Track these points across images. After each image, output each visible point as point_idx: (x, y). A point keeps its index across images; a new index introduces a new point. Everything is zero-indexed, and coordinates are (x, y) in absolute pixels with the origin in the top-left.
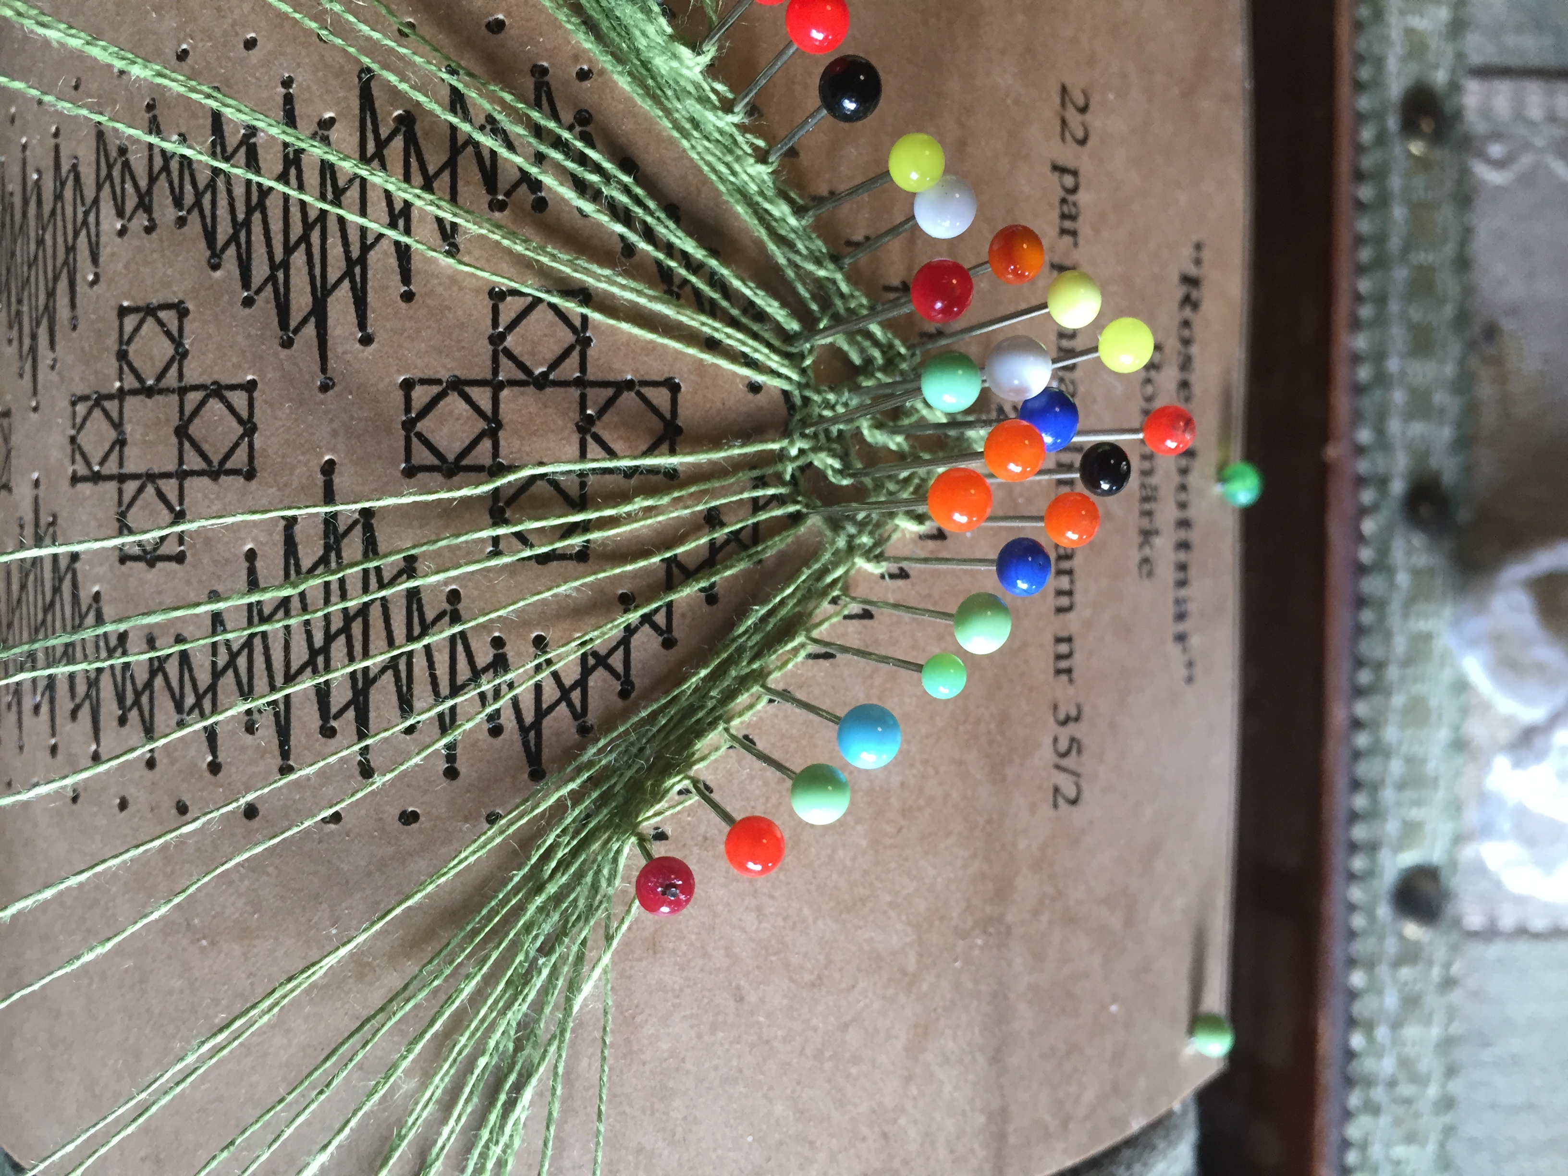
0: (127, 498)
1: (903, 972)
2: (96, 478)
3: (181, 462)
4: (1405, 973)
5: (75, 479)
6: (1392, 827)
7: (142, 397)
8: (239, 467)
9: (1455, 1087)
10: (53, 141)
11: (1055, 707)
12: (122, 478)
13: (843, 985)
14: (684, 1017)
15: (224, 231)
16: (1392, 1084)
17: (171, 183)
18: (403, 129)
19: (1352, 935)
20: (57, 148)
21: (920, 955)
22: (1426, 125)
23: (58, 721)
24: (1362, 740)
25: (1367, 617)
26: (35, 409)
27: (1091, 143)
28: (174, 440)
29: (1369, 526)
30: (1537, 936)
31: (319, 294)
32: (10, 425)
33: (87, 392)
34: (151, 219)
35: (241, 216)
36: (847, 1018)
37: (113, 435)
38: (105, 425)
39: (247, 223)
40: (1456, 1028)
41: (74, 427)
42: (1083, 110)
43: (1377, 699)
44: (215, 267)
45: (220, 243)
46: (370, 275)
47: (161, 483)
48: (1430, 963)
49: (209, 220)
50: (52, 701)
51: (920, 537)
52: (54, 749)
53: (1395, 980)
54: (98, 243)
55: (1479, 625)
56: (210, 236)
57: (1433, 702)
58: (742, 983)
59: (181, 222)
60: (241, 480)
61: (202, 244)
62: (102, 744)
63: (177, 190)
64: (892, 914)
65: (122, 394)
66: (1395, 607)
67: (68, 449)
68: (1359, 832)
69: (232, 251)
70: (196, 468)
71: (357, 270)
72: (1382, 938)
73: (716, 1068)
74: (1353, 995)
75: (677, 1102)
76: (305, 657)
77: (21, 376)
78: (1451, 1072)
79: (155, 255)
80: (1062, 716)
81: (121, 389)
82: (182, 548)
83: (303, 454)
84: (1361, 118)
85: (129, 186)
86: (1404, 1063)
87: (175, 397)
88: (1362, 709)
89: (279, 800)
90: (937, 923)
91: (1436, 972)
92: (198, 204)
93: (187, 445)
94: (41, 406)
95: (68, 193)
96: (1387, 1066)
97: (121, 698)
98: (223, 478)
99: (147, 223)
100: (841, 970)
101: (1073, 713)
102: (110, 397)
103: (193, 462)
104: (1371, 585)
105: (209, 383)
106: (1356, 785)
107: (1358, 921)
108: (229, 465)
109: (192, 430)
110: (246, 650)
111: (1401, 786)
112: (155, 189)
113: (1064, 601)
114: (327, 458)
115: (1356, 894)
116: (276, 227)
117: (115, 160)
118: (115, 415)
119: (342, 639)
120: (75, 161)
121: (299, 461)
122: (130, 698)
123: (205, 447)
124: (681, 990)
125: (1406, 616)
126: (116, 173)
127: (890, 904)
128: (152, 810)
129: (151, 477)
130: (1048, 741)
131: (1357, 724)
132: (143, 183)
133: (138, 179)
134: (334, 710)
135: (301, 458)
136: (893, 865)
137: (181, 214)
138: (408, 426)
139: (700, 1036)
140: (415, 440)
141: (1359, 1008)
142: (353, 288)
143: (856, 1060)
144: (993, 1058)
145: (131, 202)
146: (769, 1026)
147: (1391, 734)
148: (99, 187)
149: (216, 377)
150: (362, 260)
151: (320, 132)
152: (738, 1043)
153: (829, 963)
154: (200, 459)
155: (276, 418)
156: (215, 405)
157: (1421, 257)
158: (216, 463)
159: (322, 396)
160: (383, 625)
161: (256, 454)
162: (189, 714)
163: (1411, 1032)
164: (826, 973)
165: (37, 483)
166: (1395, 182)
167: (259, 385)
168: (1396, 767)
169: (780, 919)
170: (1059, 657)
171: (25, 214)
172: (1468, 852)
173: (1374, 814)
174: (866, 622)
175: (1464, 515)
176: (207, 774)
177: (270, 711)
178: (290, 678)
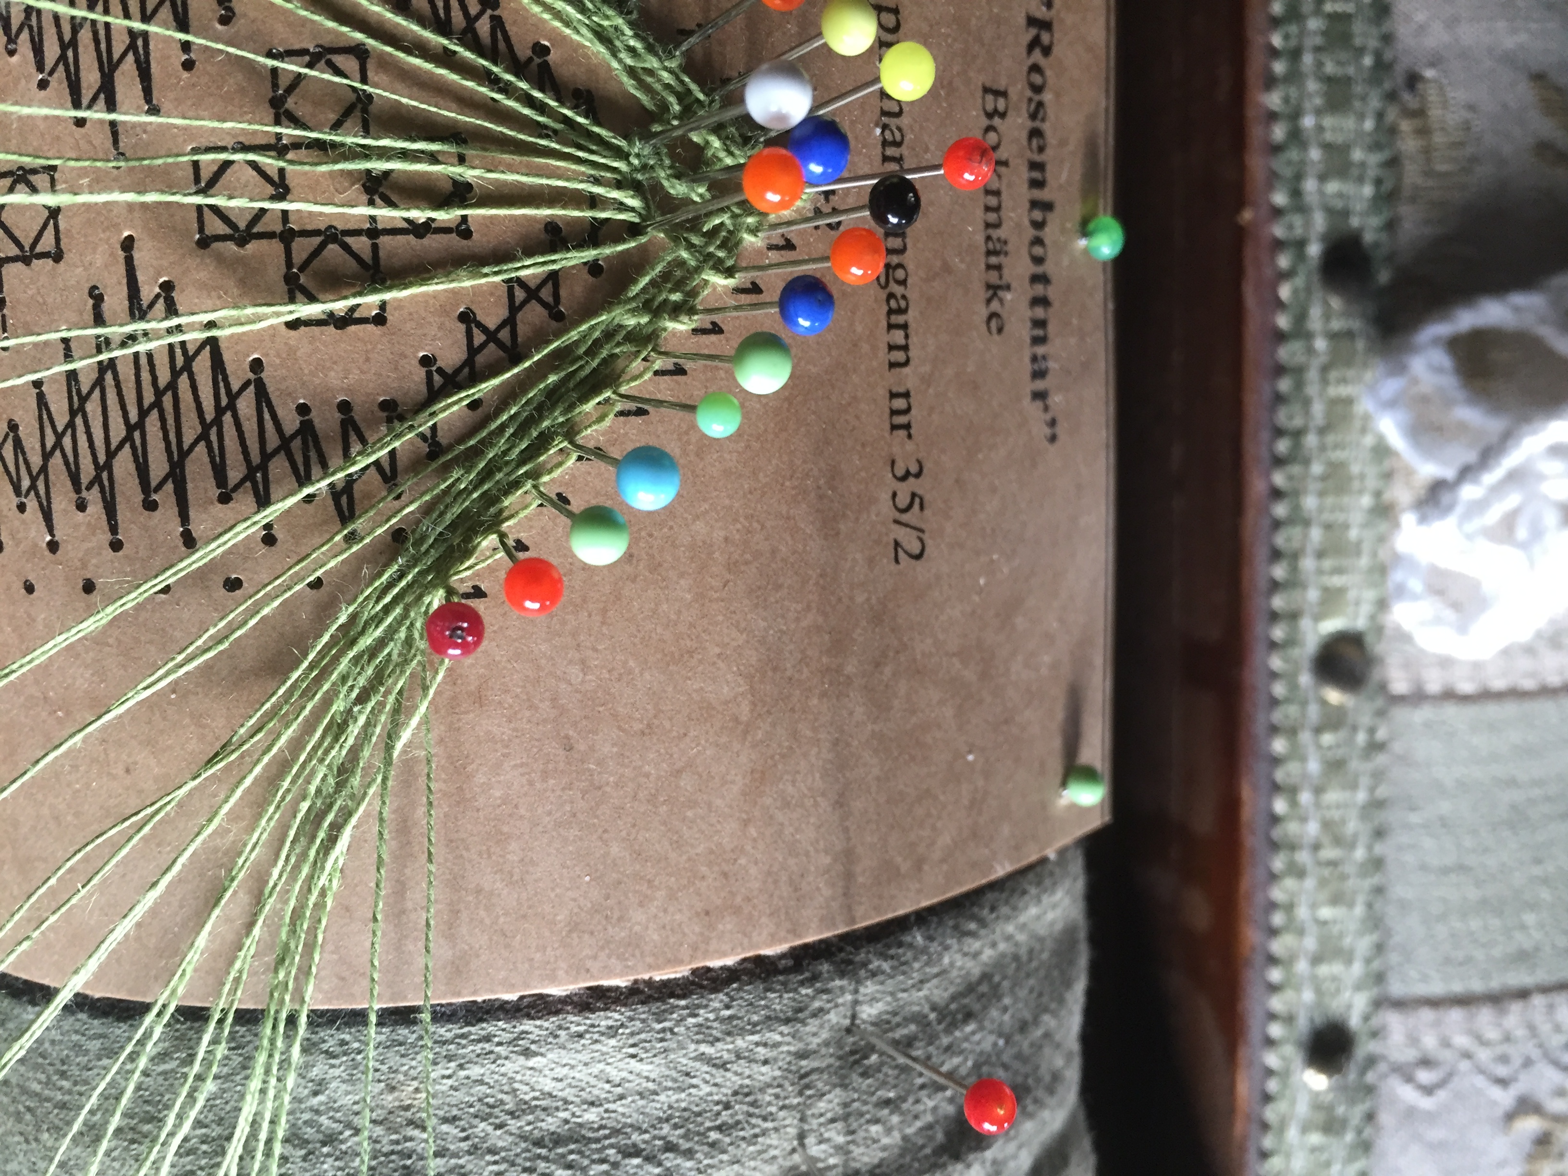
1: (736, 720)
4: (1327, 738)
6: (1313, 595)
8: (47, 249)
9: (1383, 849)
11: (892, 462)
13: (674, 734)
14: (515, 765)
16: (1316, 847)
19: (1274, 703)
21: (754, 704)
24: (1280, 510)
25: (1284, 385)
30: (1466, 699)
31: (106, 70)
36: (679, 765)
40: (1382, 792)
43: (1295, 469)
44: (12, 53)
46: (152, 46)
48: (1354, 729)
51: (731, 291)
53: (1319, 747)
56: (5, 22)
57: (1355, 469)
58: (571, 733)
60: (50, 261)
64: (721, 664)
66: (1313, 375)
68: (1278, 602)
69: (25, 35)
70: (11, 254)
71: (140, 45)
72: (1304, 704)
73: (549, 813)
74: (1276, 761)
75: (513, 846)
76: (123, 433)
78: (1379, 833)
80: (900, 472)
82: (6, 335)
83: (104, 231)
86: (1327, 825)
88: (1279, 479)
89: (113, 573)
90: (770, 673)
91: (1361, 738)
93: (1, 233)
96: (1311, 829)
100: (671, 719)
101: (913, 468)
103: (7, 248)
105: (13, 169)
106: (1276, 555)
107: (1279, 689)
108: (39, 249)
109: (4, 216)
110: (70, 430)
111: (1320, 555)
113: (899, 356)
114: (126, 234)
115: (1276, 663)
119: (155, 414)
121: (100, 239)
123: (17, 233)
124: (510, 740)
127: (719, 655)
130: (886, 496)
131: (1277, 494)
134: (154, 484)
135: (102, 236)
136: (720, 618)
139: (531, 783)
140: (206, 210)
141: (1282, 774)
142: (137, 61)
143: (692, 804)
144: (837, 802)
146: (600, 773)
147: (1310, 503)
149: (21, 163)
150: (144, 32)
152: (570, 789)
153: (658, 712)
154: (13, 245)
156: (22, 190)
158: (27, 248)
159: (116, 173)
161: (62, 237)
162: (26, 496)
163: (1332, 796)
164: (656, 722)
168: (1316, 534)
169: (605, 671)
170: (894, 412)
172: (1392, 616)
173: (1294, 583)
174: (679, 378)
175: (1382, 277)
176: (47, 553)
177: (96, 488)
178: (111, 455)
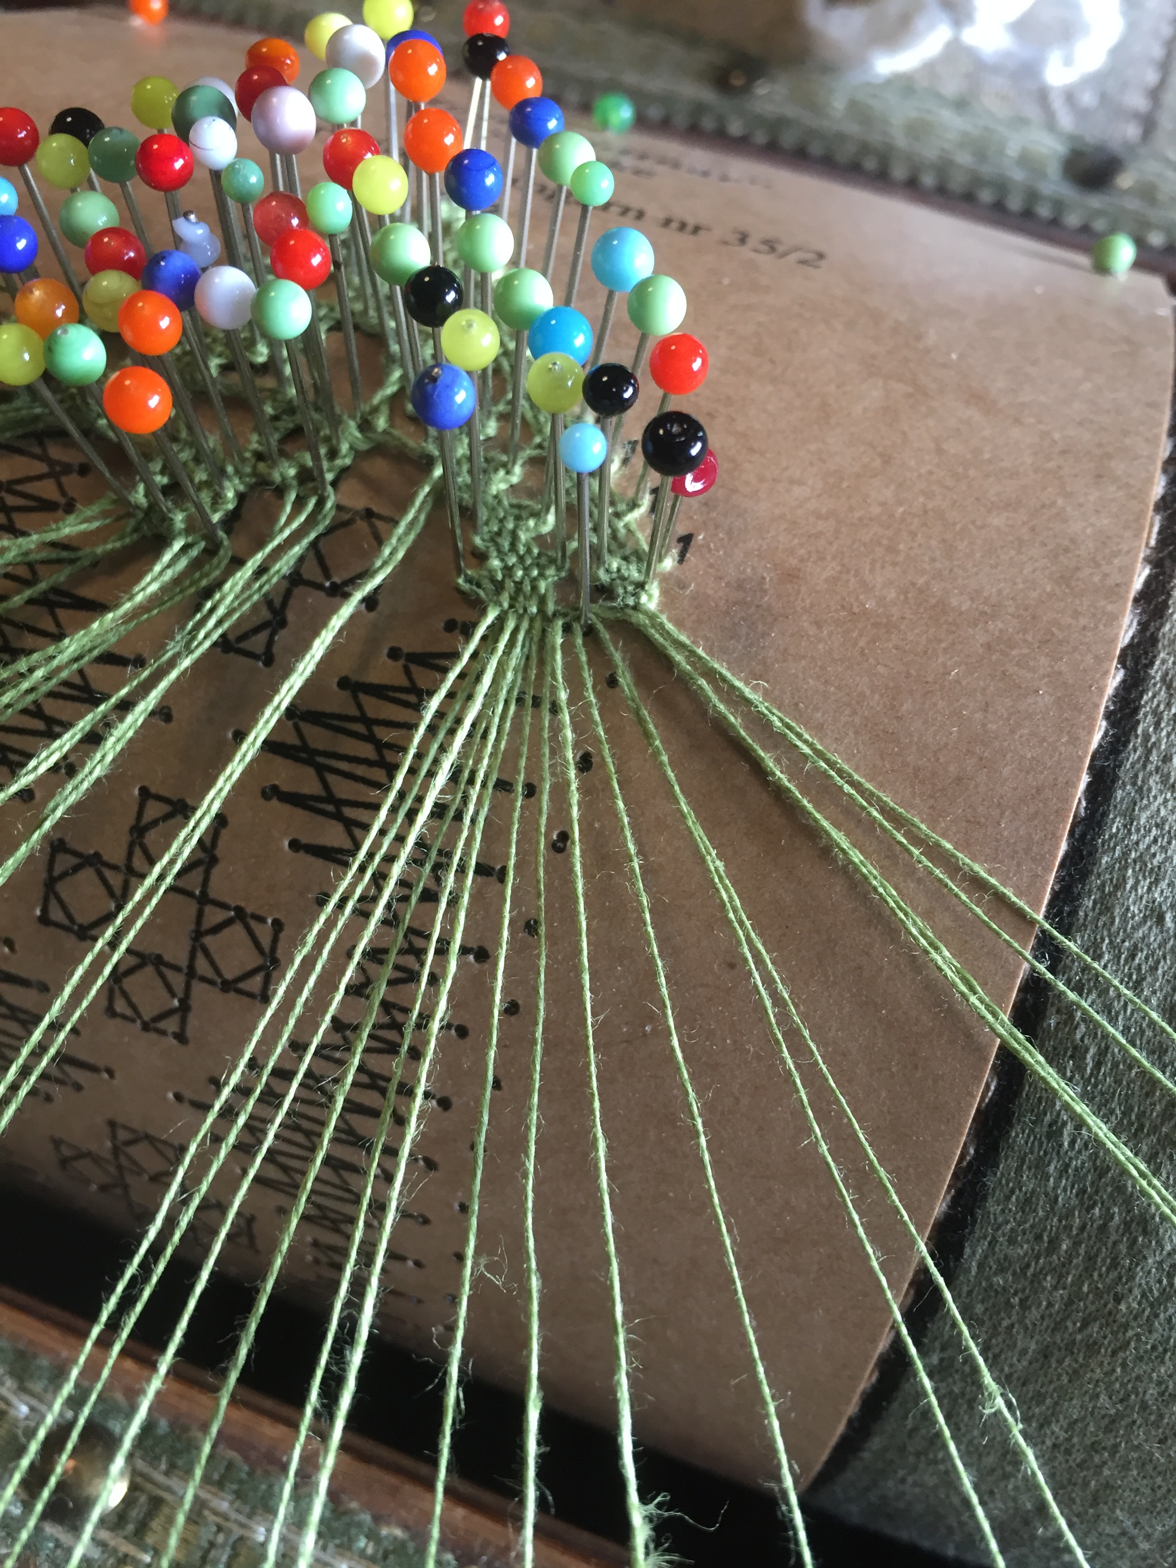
0: (210, 973)
2: (185, 1008)
3: (191, 895)
5: (181, 1037)
6: (1018, 175)
12: (191, 972)
13: (899, 440)
21: (900, 381)
26: (111, 1074)
28: (171, 895)
29: (736, 129)
32: (124, 1127)
33: (106, 992)
36: (932, 447)
37: (150, 971)
38: (140, 977)
41: (134, 1022)
43: (894, 159)
44: (31, 796)
47: (207, 924)
48: (1161, 177)
50: (384, 1149)
52: (431, 1165)
53: (1168, 207)
57: (914, 114)
58: (858, 515)
62: (433, 1090)
64: (849, 388)
66: (813, 122)
67: (153, 1036)
68: (1015, 206)
70: (200, 879)
72: (1123, 209)
74: (1171, 246)
77: (78, 1088)
80: (736, 242)
81: (111, 945)
83: (219, 758)
89: (528, 892)
91: (1172, 174)
93: (178, 883)
94: (109, 1064)
98: (218, 852)
101: (739, 236)
103: (194, 881)
105: (130, 838)
106: (970, 195)
115: (1073, 221)
118: (134, 961)
122: (394, 1036)
125: (828, 116)
128: (506, 1046)
129: (198, 935)
130: (754, 255)
138: (227, 646)
140: (241, 645)
149: (126, 829)
155: (180, 776)
156: (150, 838)
159: (174, 723)
160: (397, 730)
165: (178, 1097)
167: (146, 784)
168: (964, 158)
170: (680, 229)
172: (1066, 121)
173: (1001, 187)
176: (486, 966)
177: (442, 874)
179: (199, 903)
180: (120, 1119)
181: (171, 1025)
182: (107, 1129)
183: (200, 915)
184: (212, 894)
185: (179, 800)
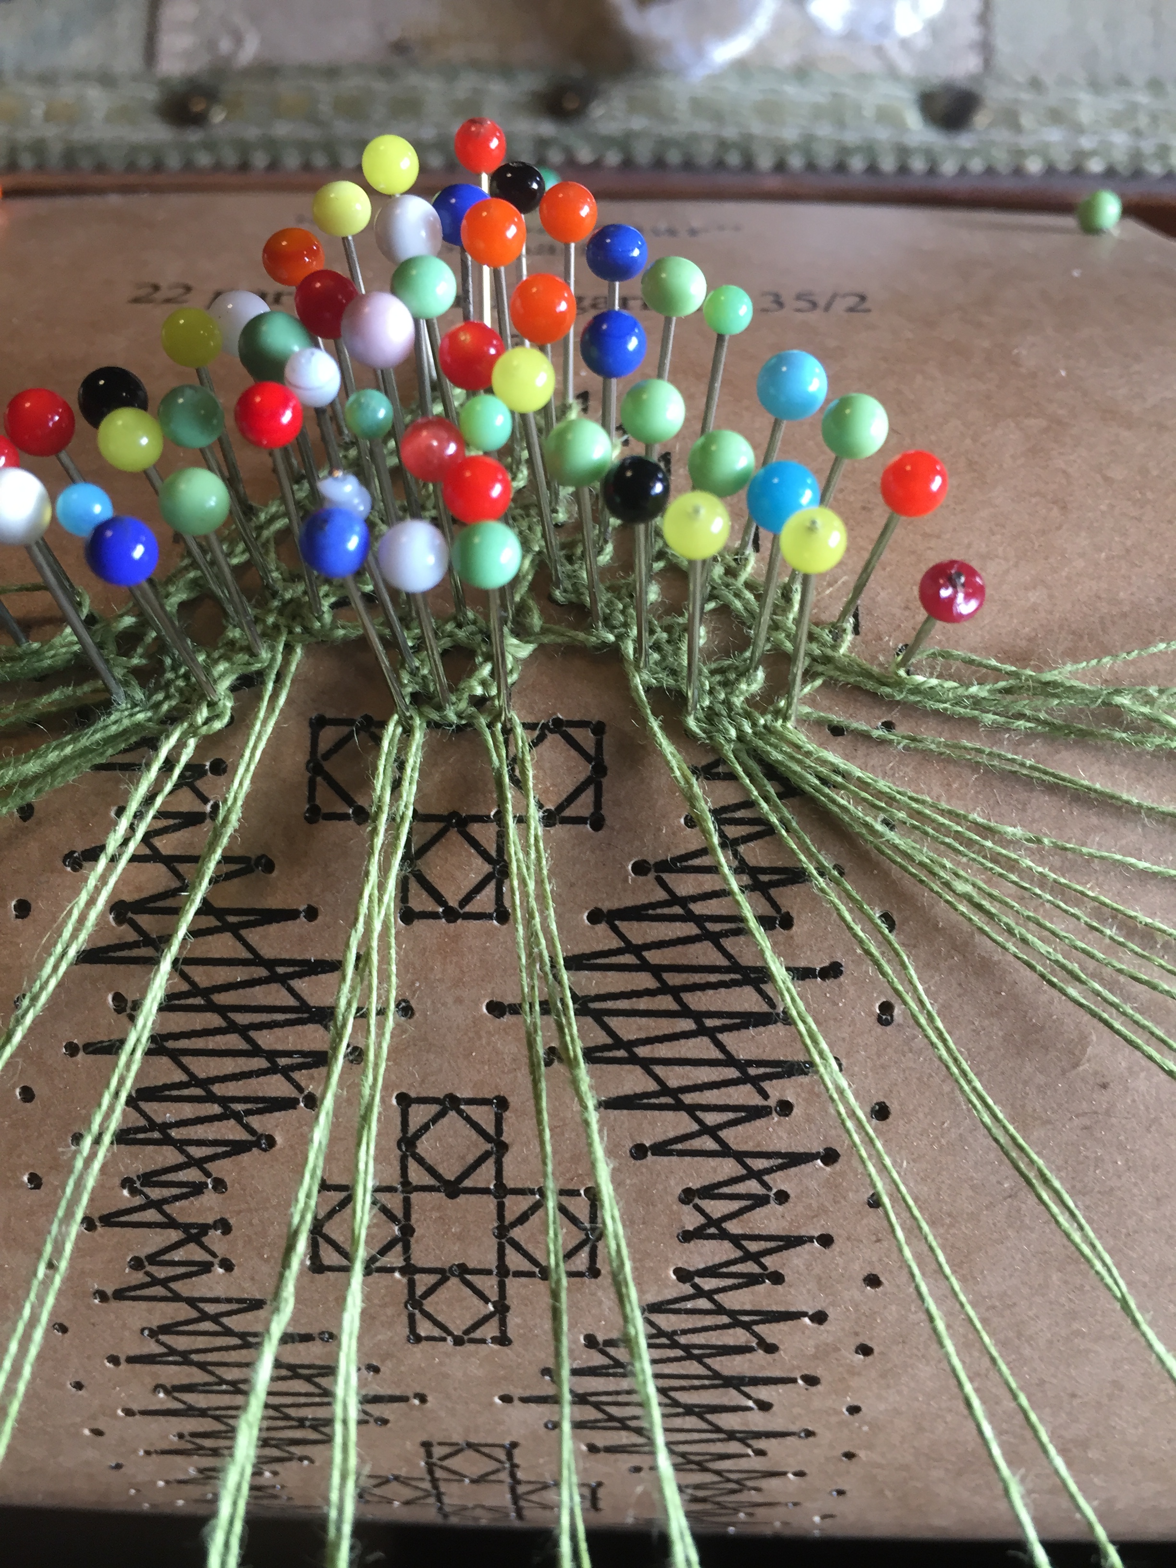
0: (526, 1266)
1: (1047, 430)
2: (502, 1309)
3: (485, 1191)
4: (1026, 120)
5: (503, 1340)
6: (883, 135)
7: (412, 1240)
8: (492, 1117)
9: (1139, 78)
10: (124, 1366)
11: (765, 310)
12: (503, 1271)
13: (1064, 481)
14: (1103, 630)
15: (230, 1131)
17: (177, 1198)
18: (130, 915)
19: (990, 171)
20: (131, 1360)
21: (1028, 415)
22: (198, 106)
23: (777, 1373)
24: (796, 162)
25: (674, 157)
26: (423, 1399)
27: (190, 283)
28: (462, 1199)
29: (585, 155)
30: (988, 6)
31: (305, 1015)
32: (440, 1444)
33: (405, 1320)
34: (215, 1226)
35: (216, 1109)
36: (1098, 478)
37: (454, 1282)
38: (442, 1293)
39: (224, 1101)
40: (1081, 79)
41: (444, 1340)
42: (156, 288)
43: (756, 148)
44: (271, 1142)
45: (244, 1136)
46: (285, 956)
47: (509, 1217)
48: (1017, 101)
49: (220, 1150)
50: (755, 1381)
51: (585, 410)
52: (811, 1381)
53: (1035, 131)
54: (239, 1301)
55: (683, 51)
56: (237, 1148)
57: (759, 97)
58: (1064, 574)
59: (220, 1185)
60: (507, 1114)
61: (245, 1158)
62: (804, 1309)
63: (184, 1190)
64: (985, 439)
65: (409, 1270)
66: (664, 130)
67: (471, 1347)
68: (888, 164)
69: (255, 1122)
70: (493, 1172)
71: (280, 970)
72: (992, 143)
74: (1051, 170)
76: (706, 1040)
77: (385, 1422)
78: (1123, 82)
79: (255, 1221)
80: (775, 306)
81: (403, 1271)
82: (582, 1192)
83: (480, 1038)
84: (189, 166)
85: (178, 1255)
86: (1118, 120)
87: (415, 1197)
88: (765, 162)
89: (866, 1076)
90: (993, 402)
91: (1025, 96)
92: (199, 1164)
93: (467, 1183)
94: (418, 1390)
95: (181, 1343)
96: (1120, 140)
97: (752, 1280)
98: (505, 1138)
99: (219, 1232)
100: (1047, 483)
101: (771, 298)
102: (412, 1285)
103: (485, 1176)
104: (643, 153)
105: (400, 1153)
106: (841, 167)
107: (976, 165)
108: (491, 1130)
109: (450, 1176)
110: (698, 1113)
111: (841, 124)
112: (181, 1219)
114: (485, 1011)
115: (949, 167)
116: (230, 1065)
117: (147, 1274)
118: (432, 1279)
119: (689, 998)
120: (146, 1332)
121: (488, 1044)
122: (750, 1267)
123: (471, 1159)
124: (1073, 633)
125: (675, 121)
126: (162, 1273)
127: (975, 440)
128: (878, 1240)
129: (502, 1231)
130: (800, 316)
131: (780, 167)
132: (175, 1235)
133: (168, 1243)
134: (765, 1008)
135: (484, 1041)
136: (933, 438)
137: (210, 1186)
138: (451, 915)
140: (468, 909)
141: (1063, 162)
142: (300, 975)
143: (1143, 471)
144: (1134, 358)
145: (193, 1253)
146: (1110, 550)
147: (790, 134)
148: (176, 1297)
149: (394, 1144)
150: (270, 964)
151: (128, 1011)
152: (1130, 578)
153: (1038, 493)
154: (484, 1166)
155: (441, 1070)
156: (424, 1146)
157: (325, 108)
158: (489, 1146)
159: (417, 1015)
160: (671, 948)
161: (480, 1096)
162: (769, 1189)
163: (1085, 115)
164: (1050, 496)
165: (506, 1399)
166: (252, 133)
167: (404, 1091)
168: (824, 130)
169: (993, 538)
171: (203, 1413)
172: (906, 66)
173: (869, 150)
174: (674, 460)
175: (576, 71)
176: (837, 1166)
177: (766, 1085)
178: (730, 1061)
179: (496, 1197)
180: (437, 1438)
181: (490, 1330)
182: (422, 1451)
183: (501, 1207)
184: (510, 1184)
185: (447, 1096)
